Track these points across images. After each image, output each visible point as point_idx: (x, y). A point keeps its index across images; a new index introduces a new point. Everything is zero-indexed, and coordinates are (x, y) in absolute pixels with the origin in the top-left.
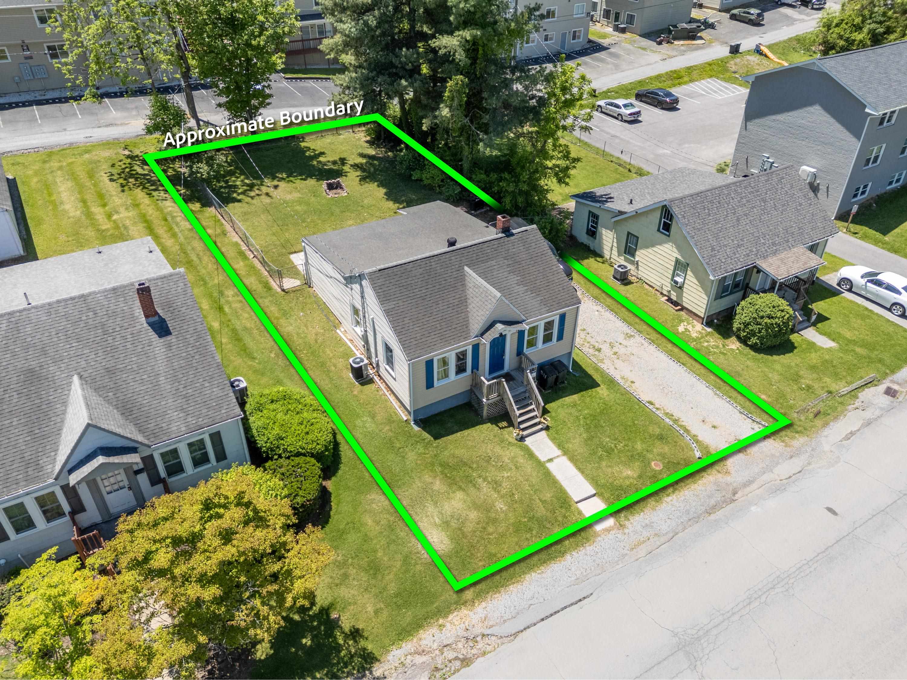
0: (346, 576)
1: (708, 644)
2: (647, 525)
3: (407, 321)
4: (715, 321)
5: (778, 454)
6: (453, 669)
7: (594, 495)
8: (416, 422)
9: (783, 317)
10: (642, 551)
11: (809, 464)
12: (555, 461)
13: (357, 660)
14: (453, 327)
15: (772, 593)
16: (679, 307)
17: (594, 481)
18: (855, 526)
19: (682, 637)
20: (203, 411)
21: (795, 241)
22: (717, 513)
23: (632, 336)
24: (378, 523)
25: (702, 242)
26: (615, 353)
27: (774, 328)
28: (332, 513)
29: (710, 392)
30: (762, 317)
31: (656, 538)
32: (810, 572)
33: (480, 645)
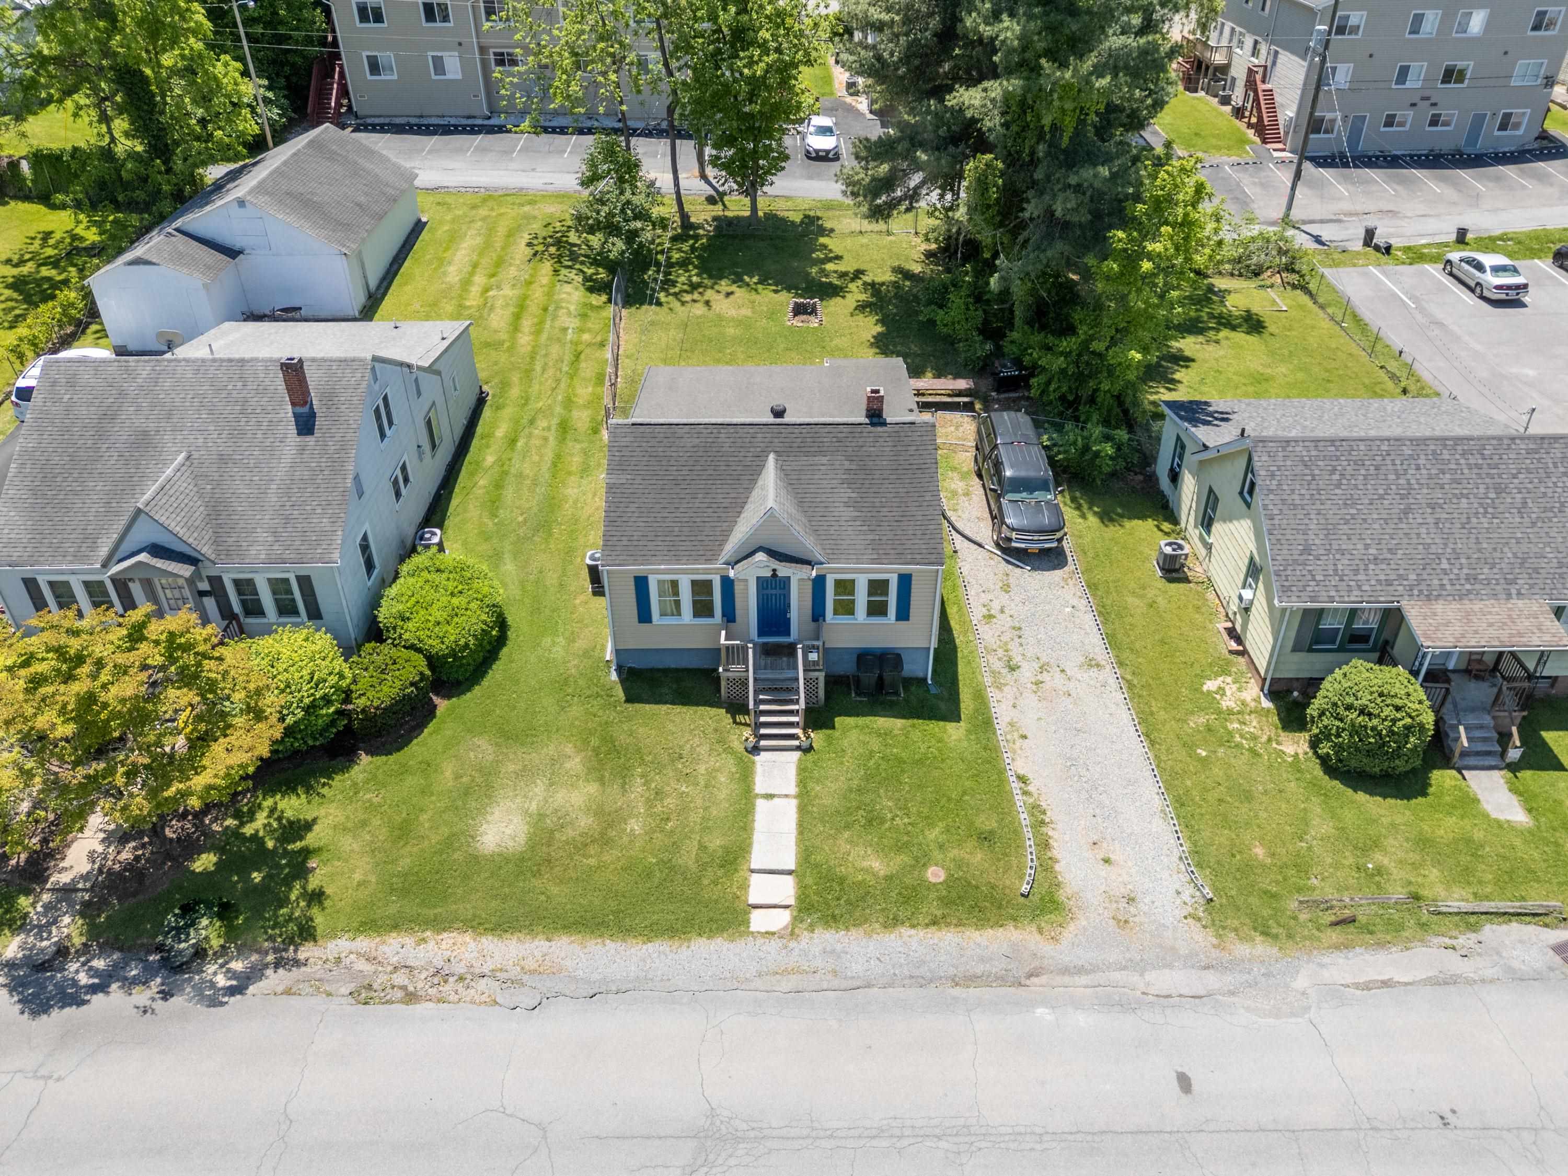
0: (364, 823)
1: (747, 1154)
2: (833, 951)
3: (633, 508)
4: (1296, 694)
5: (1183, 951)
6: (388, 997)
7: (790, 873)
8: (619, 669)
9: (1394, 721)
10: (787, 984)
11: (1232, 993)
12: (776, 800)
13: (292, 927)
14: (699, 538)
15: (928, 1144)
16: (1241, 648)
17: (806, 854)
18: (1204, 1127)
19: (718, 1123)
20: (297, 543)
21: (1532, 586)
22: (971, 990)
23: (1098, 665)
24: (457, 777)
25: (1288, 532)
26: (1038, 683)
27: (1368, 736)
28: (415, 741)
29: (1157, 802)
30: (1349, 708)
31: (830, 977)
32: (1032, 1149)
33: (446, 988)
